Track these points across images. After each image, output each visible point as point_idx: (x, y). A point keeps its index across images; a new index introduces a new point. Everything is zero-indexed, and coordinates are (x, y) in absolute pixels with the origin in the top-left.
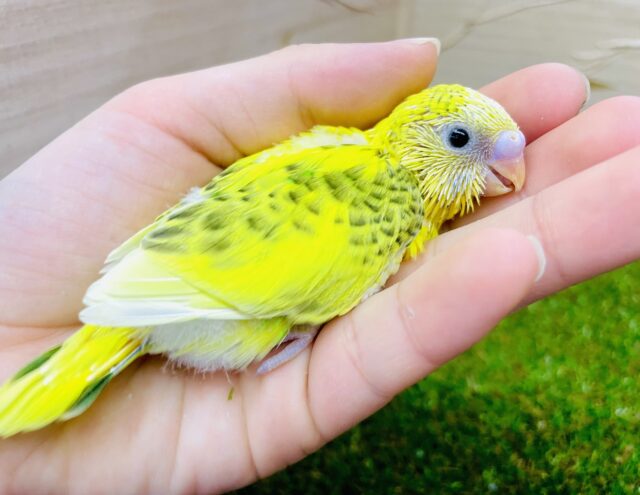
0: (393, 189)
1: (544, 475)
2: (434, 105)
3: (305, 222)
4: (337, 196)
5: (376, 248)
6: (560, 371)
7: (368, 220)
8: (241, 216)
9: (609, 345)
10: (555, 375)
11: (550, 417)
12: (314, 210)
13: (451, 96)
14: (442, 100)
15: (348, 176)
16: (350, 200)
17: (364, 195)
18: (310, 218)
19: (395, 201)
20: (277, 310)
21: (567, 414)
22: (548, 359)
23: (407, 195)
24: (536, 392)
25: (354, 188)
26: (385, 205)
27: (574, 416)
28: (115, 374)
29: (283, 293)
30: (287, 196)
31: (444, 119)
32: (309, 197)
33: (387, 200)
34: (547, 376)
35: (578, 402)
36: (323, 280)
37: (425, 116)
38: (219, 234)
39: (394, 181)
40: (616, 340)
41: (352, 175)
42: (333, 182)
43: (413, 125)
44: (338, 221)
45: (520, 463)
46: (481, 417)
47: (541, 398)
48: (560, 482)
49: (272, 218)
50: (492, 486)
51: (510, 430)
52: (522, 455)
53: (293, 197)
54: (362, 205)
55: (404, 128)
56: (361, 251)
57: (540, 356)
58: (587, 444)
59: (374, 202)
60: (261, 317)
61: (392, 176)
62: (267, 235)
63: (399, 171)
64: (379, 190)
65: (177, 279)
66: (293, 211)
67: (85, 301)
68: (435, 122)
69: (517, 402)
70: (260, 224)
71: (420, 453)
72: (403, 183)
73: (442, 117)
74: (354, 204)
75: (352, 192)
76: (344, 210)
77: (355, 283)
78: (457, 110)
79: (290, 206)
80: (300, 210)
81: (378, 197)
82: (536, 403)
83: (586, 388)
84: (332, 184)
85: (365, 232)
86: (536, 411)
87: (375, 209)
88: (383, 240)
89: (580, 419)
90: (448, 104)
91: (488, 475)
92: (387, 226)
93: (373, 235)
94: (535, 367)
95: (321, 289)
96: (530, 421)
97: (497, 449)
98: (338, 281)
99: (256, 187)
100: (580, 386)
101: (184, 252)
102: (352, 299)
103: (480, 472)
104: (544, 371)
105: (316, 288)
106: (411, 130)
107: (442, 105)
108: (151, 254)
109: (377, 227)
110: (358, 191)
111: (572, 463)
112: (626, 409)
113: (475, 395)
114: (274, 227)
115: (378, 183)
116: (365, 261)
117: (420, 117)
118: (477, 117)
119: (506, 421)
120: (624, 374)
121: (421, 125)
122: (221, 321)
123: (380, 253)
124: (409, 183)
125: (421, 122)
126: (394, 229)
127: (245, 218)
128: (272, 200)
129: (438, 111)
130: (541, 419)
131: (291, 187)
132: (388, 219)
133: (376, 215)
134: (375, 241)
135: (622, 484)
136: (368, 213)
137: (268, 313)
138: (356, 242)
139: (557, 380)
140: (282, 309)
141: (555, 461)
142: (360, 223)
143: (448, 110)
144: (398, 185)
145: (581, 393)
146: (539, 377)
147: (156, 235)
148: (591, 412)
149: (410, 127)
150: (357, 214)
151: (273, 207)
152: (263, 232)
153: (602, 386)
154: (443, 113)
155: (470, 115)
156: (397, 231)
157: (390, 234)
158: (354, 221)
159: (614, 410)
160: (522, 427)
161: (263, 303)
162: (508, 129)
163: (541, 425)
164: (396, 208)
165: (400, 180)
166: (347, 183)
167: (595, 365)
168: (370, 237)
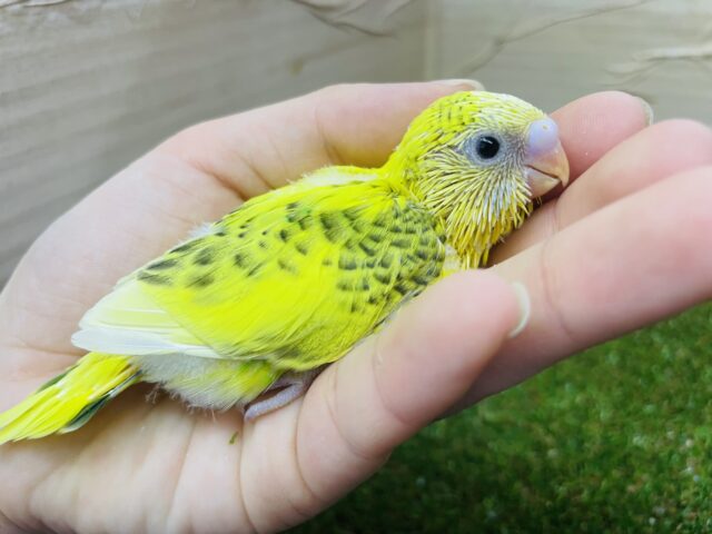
0: (396, 230)
1: (548, 503)
2: (445, 124)
3: (291, 262)
4: (330, 237)
5: (366, 295)
6: (579, 399)
7: (359, 263)
8: (230, 253)
9: (636, 372)
10: (573, 402)
11: (562, 444)
12: (302, 250)
13: (461, 108)
14: (452, 115)
15: (346, 216)
16: (343, 242)
17: (361, 237)
18: (296, 259)
19: (398, 244)
20: (252, 353)
21: (581, 443)
22: (567, 386)
23: (414, 239)
24: (550, 420)
25: (350, 229)
26: (383, 249)
27: (587, 445)
28: (112, 396)
29: (258, 336)
30: (278, 233)
31: (462, 135)
32: (299, 236)
33: (387, 243)
34: (564, 404)
35: (594, 430)
36: (305, 326)
37: (440, 140)
38: (205, 269)
39: (398, 222)
40: (644, 367)
41: (350, 216)
42: (329, 222)
43: (429, 155)
44: (327, 263)
45: (525, 491)
46: (490, 445)
47: (555, 426)
48: (564, 511)
49: (258, 256)
50: (492, 514)
51: (517, 458)
52: (528, 484)
53: (283, 236)
54: (357, 247)
55: (421, 163)
56: (350, 297)
57: (559, 384)
58: (598, 473)
59: (371, 245)
60: (236, 358)
61: (397, 216)
62: (251, 274)
63: (407, 211)
64: (379, 231)
65: (162, 312)
66: (281, 249)
67: (80, 325)
68: (453, 142)
69: (529, 430)
70: (246, 261)
71: (421, 481)
72: (410, 224)
73: (459, 134)
74: (348, 245)
75: (348, 233)
76: (336, 251)
77: (343, 331)
78: (473, 120)
79: (280, 244)
80: (288, 251)
81: (376, 239)
82: (549, 432)
83: (605, 415)
84: (327, 223)
85: (355, 277)
86: (549, 440)
87: (370, 253)
88: (376, 288)
89: (593, 447)
90: (460, 118)
91: (489, 503)
92: (382, 272)
93: (364, 280)
94: (553, 395)
95: (302, 334)
96: (540, 448)
97: (502, 477)
98: (322, 328)
99: (256, 223)
100: (598, 413)
101: (171, 284)
102: (340, 348)
103: (481, 500)
104: (562, 398)
105: (295, 333)
106: (428, 162)
107: (455, 121)
108: (144, 285)
109: (371, 272)
110: (353, 231)
111: (580, 492)
112: (645, 437)
113: (486, 423)
114: (259, 266)
115: (377, 224)
116: (353, 309)
117: (435, 144)
118: (498, 119)
119: (515, 448)
120: (647, 402)
121: (439, 152)
122: (198, 357)
123: (372, 301)
124: (419, 225)
125: (436, 149)
126: (390, 275)
127: (234, 255)
128: (264, 237)
129: (454, 129)
130: (552, 448)
131: (283, 225)
132: (384, 265)
133: (371, 259)
134: (366, 288)
135: (630, 513)
136: (361, 257)
137: (243, 355)
138: (344, 287)
139: (574, 408)
140: (259, 352)
141: (562, 490)
142: (351, 267)
143: (463, 124)
144: (403, 227)
145: (599, 421)
146: (556, 405)
147: (152, 267)
148: (606, 439)
149: (426, 158)
150: (348, 256)
151: (262, 245)
152: (247, 270)
153: (622, 412)
154: (459, 128)
155: (489, 119)
156: (394, 278)
157: (385, 281)
158: (344, 263)
159: (632, 439)
160: (531, 455)
161: (237, 344)
162: (536, 119)
163: (552, 453)
164: (397, 253)
165: (407, 221)
166: (345, 222)
167: (617, 392)
168: (360, 284)
